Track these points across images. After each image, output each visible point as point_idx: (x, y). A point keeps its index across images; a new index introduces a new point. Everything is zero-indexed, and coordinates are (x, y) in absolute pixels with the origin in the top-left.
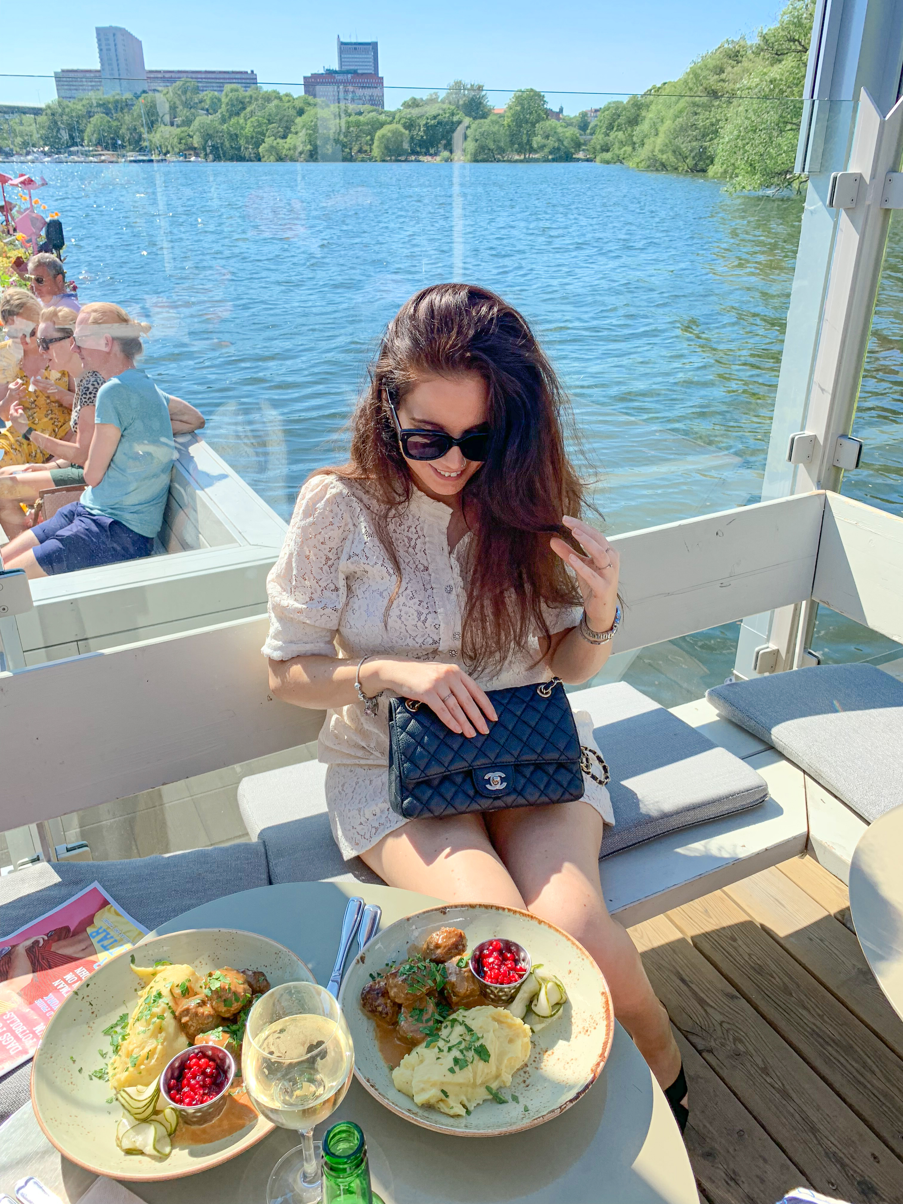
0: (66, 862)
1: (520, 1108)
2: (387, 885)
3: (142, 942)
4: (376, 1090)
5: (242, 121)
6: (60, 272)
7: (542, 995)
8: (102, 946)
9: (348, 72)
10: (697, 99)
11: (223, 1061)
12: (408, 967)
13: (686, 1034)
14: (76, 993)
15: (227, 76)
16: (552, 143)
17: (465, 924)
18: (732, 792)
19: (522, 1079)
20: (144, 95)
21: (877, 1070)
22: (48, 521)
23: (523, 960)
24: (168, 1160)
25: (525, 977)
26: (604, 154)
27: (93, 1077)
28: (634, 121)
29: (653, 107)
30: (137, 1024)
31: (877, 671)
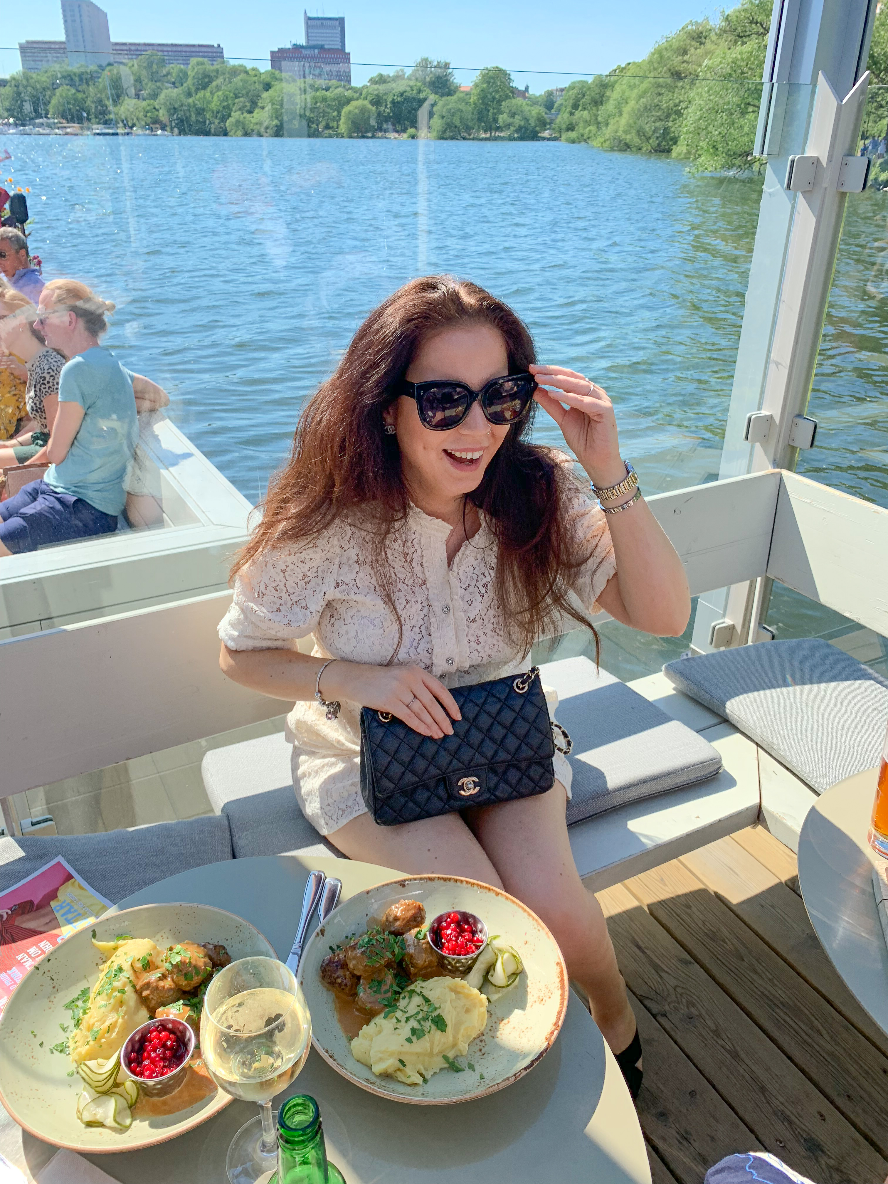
0: (31, 837)
1: (476, 1076)
2: (348, 858)
3: (104, 916)
4: (335, 1060)
5: (208, 94)
6: (23, 246)
7: (499, 966)
8: (66, 919)
9: (314, 47)
10: (661, 80)
11: (183, 1033)
12: (366, 940)
13: (641, 999)
14: (37, 968)
15: (193, 49)
16: (517, 121)
17: (423, 897)
18: (687, 765)
19: (478, 1048)
20: (108, 68)
21: (824, 1032)
22: (12, 498)
23: (481, 932)
24: (129, 1131)
25: (482, 948)
26: (570, 133)
27: (55, 1051)
28: (598, 102)
29: (618, 88)
30: (98, 998)
31: (829, 646)
